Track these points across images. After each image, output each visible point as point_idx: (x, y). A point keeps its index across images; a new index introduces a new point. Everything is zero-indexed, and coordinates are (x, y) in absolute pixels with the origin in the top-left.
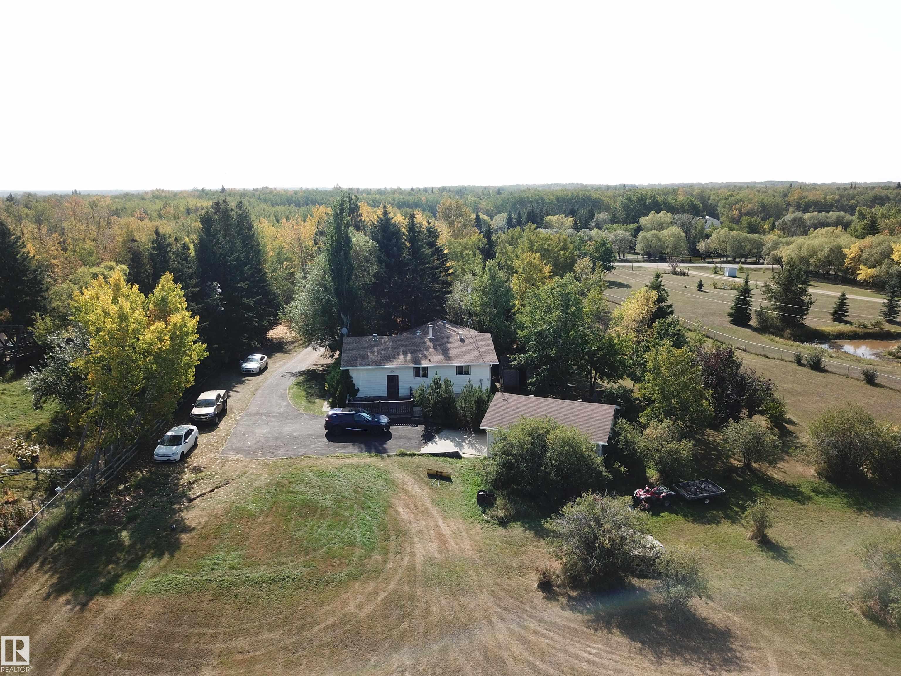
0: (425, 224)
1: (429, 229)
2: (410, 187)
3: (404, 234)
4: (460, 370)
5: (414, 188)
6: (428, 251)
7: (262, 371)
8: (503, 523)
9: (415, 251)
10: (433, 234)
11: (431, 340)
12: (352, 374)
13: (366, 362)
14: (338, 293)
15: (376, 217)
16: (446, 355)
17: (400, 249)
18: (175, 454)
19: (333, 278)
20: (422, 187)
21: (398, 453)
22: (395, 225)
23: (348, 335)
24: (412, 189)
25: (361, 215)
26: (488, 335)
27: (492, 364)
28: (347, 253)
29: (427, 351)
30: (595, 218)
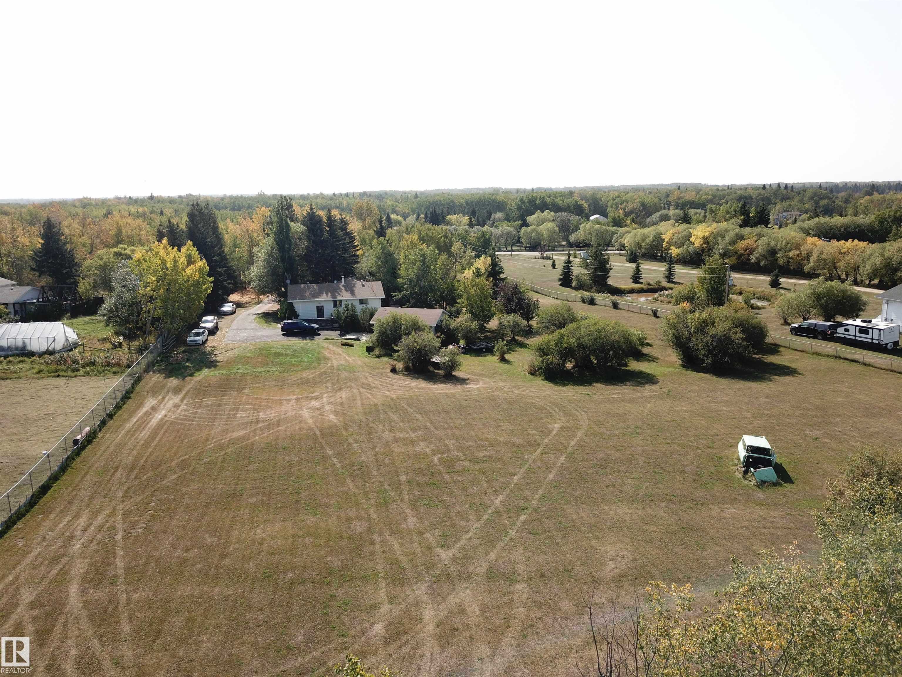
0: (338, 217)
1: (341, 219)
2: (332, 193)
3: (324, 222)
4: (362, 302)
5: (336, 193)
6: (340, 233)
7: (233, 313)
8: (378, 357)
9: (332, 232)
10: (344, 223)
11: (343, 286)
12: (295, 305)
13: (303, 297)
14: (283, 259)
15: (305, 211)
16: (353, 293)
17: (322, 231)
18: (199, 340)
19: (279, 251)
20: (344, 192)
21: (324, 338)
22: (318, 216)
23: (291, 284)
24: (334, 194)
25: (294, 211)
26: (380, 282)
27: (381, 297)
28: (288, 234)
29: (341, 291)
30: (492, 217)
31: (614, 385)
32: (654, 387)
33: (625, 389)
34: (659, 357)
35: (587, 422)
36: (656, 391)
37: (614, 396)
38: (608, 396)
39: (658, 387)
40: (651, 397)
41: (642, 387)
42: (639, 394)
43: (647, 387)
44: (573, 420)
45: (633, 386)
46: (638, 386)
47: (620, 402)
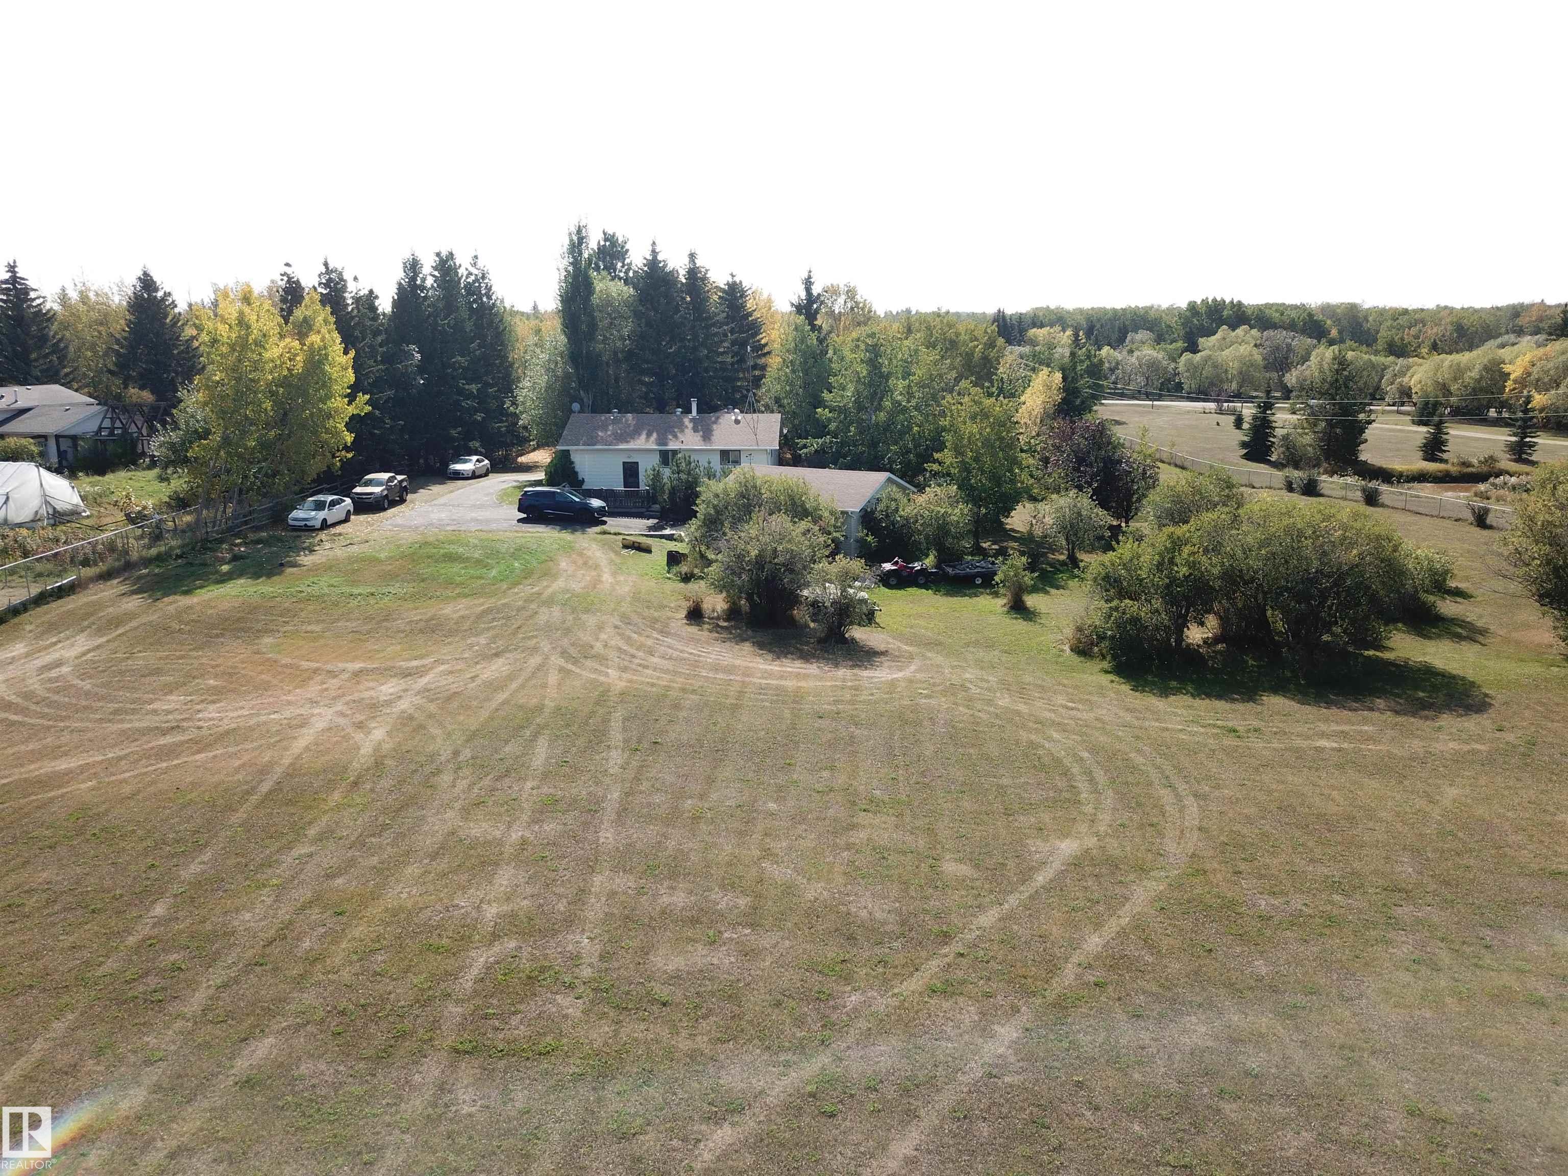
3: (680, 283)
4: (726, 457)
8: (682, 579)
11: (692, 420)
12: (574, 454)
13: (593, 440)
14: (575, 358)
16: (707, 437)
17: (672, 301)
18: (315, 518)
19: (569, 339)
23: (578, 412)
26: (779, 416)
27: (770, 446)
28: (586, 300)
29: (682, 431)
30: (1128, 337)
31: (1329, 704)
32: (1471, 724)
33: (1365, 721)
34: (1492, 628)
35: (1193, 840)
36: (1480, 739)
37: (1323, 743)
38: (1299, 742)
39: (1487, 723)
40: (1459, 759)
41: (1427, 718)
42: (1417, 745)
43: (1447, 720)
44: (1141, 826)
45: (1397, 713)
46: (1414, 715)
47: (1340, 767)
